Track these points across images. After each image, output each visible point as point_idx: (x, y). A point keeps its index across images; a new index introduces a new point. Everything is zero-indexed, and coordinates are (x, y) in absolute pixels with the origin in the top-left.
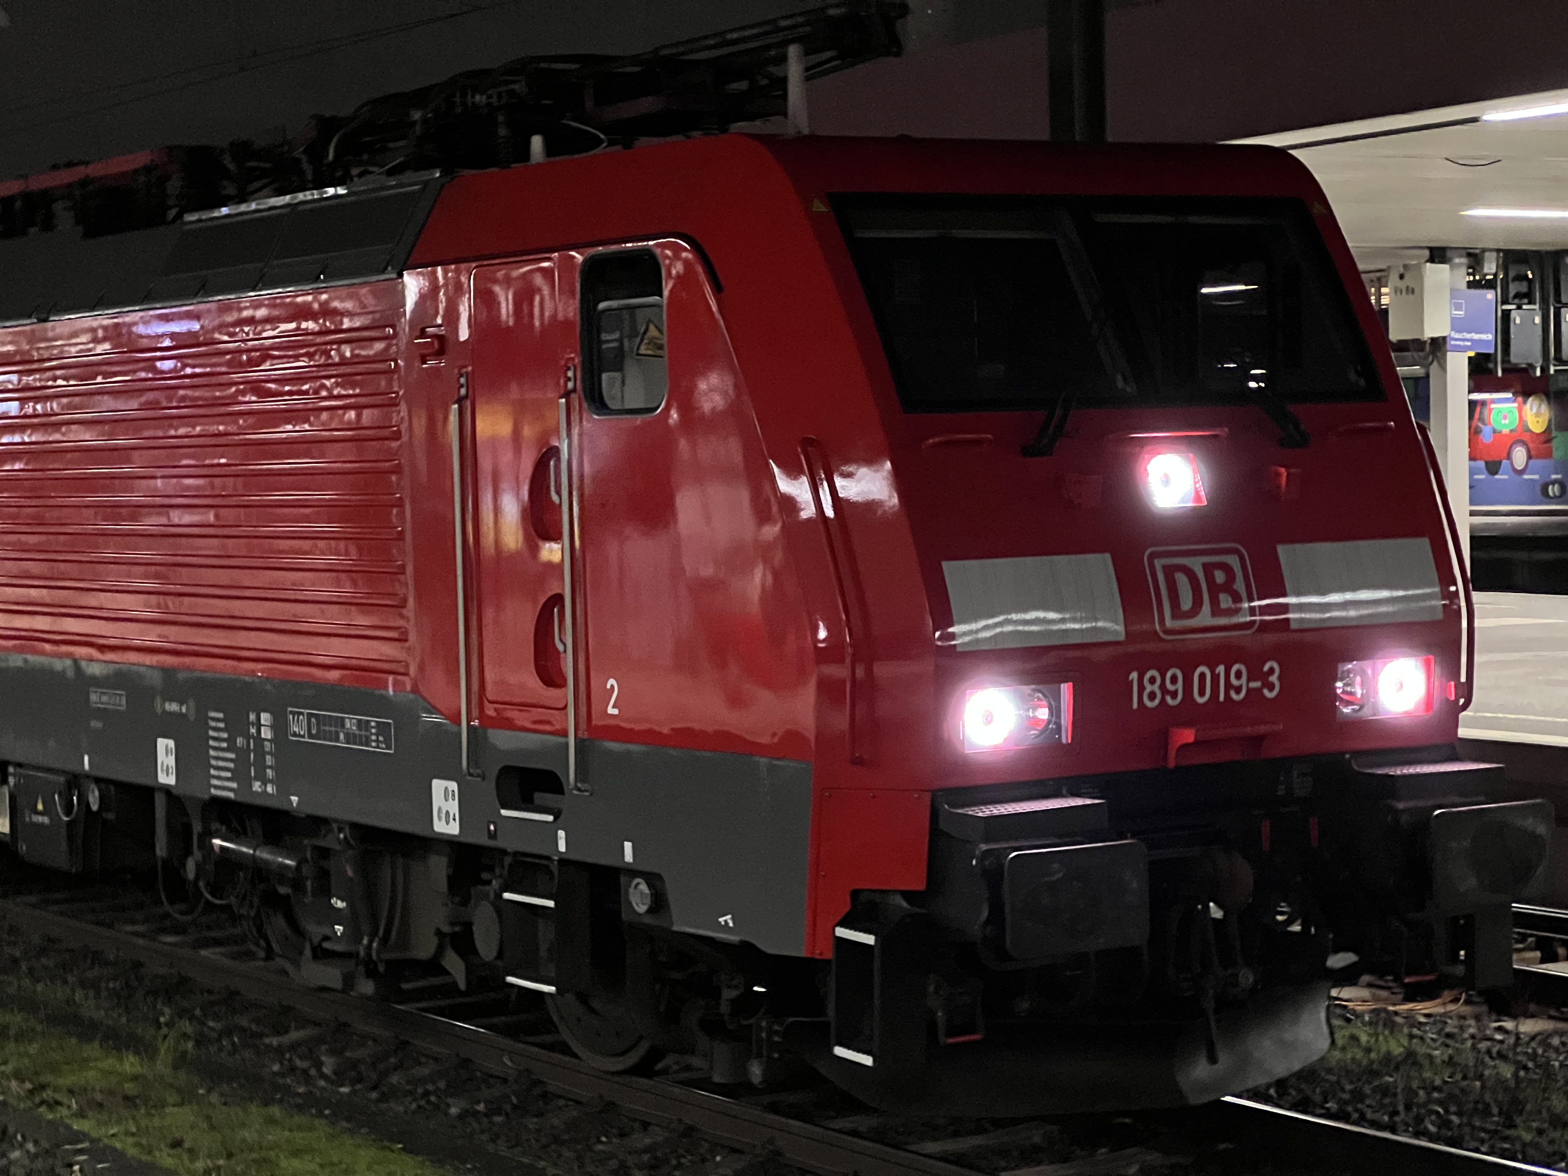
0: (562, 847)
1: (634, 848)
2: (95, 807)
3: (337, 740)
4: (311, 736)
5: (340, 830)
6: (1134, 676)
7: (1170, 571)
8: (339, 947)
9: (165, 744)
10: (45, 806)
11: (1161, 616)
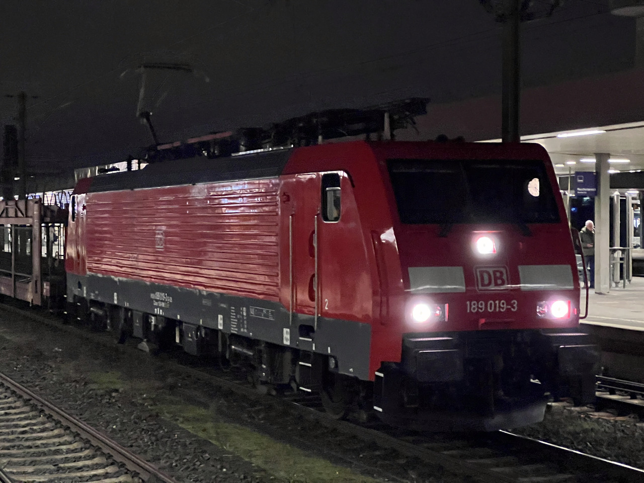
1: (331, 349)
2: (204, 336)
3: (261, 316)
4: (255, 315)
5: (263, 343)
6: (468, 303)
7: (482, 273)
8: (264, 380)
9: (220, 317)
10: (191, 335)
11: (478, 286)
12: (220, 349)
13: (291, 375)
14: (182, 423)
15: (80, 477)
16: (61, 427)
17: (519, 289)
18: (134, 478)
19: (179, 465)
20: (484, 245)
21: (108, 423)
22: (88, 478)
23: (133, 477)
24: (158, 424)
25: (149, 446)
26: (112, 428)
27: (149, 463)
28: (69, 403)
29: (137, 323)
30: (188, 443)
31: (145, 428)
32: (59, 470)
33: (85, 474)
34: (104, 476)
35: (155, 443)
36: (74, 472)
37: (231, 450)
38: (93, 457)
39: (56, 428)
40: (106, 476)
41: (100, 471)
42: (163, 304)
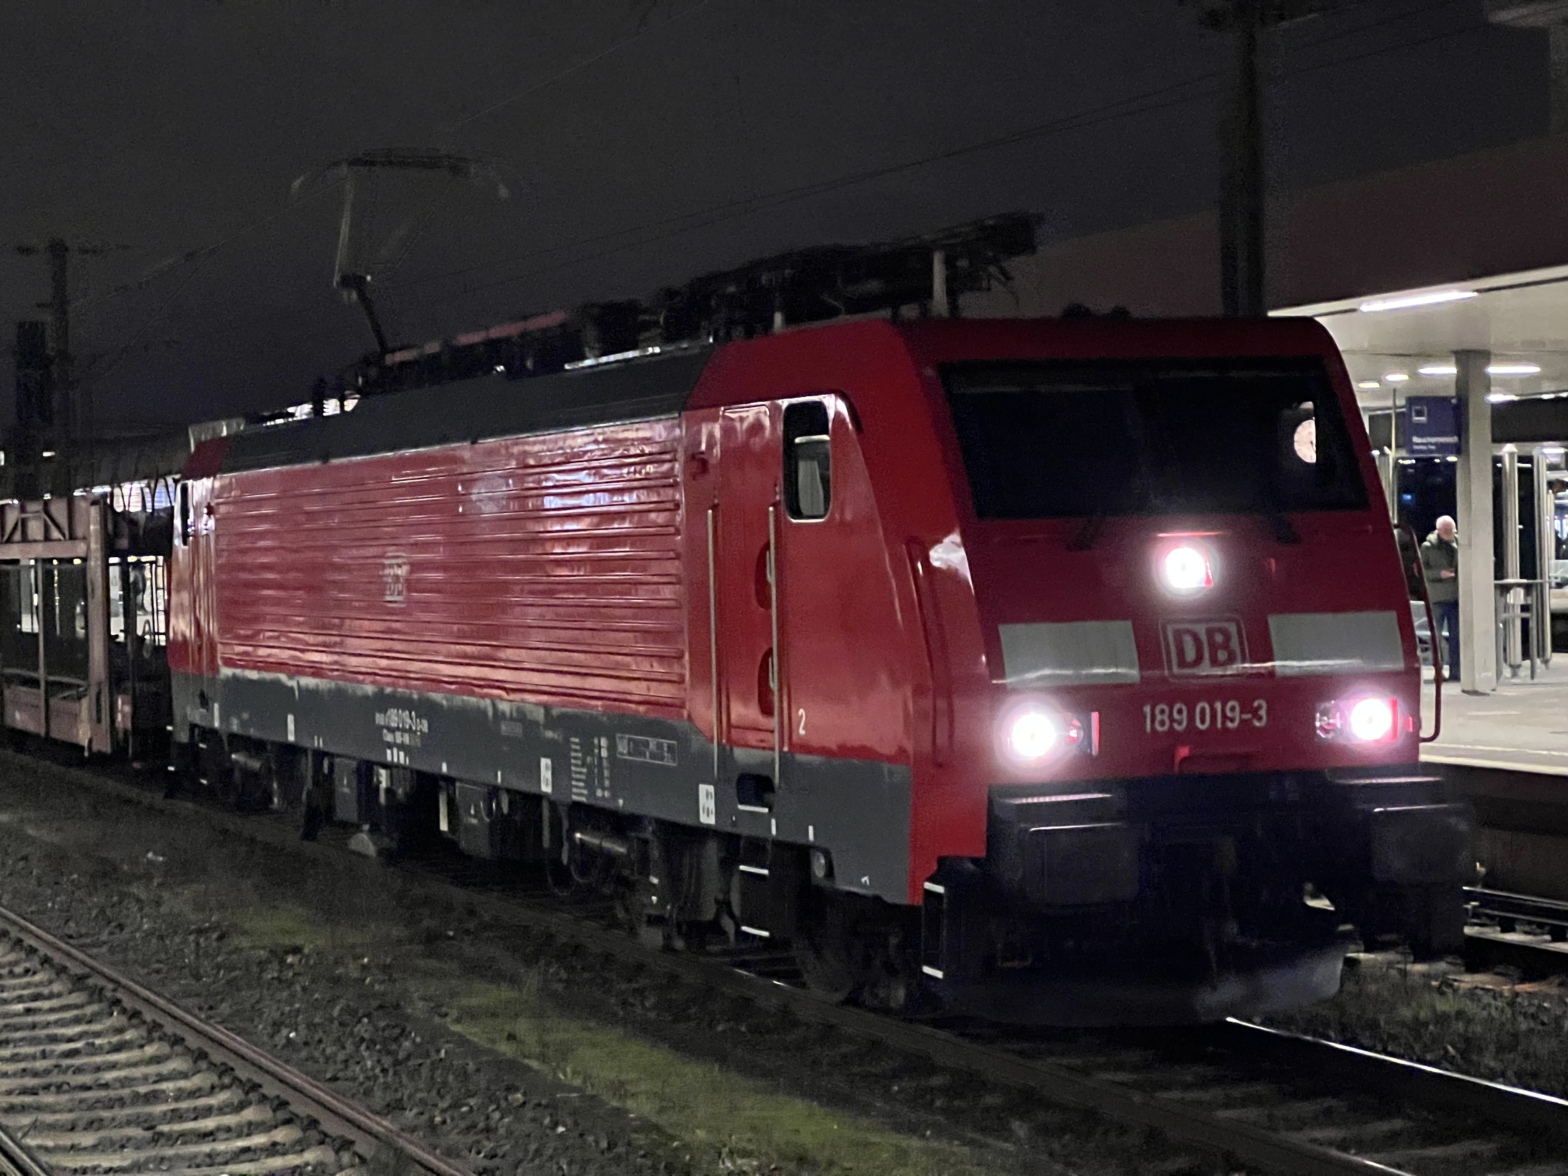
0: (774, 831)
1: (815, 829)
2: (505, 809)
3: (645, 757)
4: (629, 754)
5: (650, 823)
6: (1147, 709)
7: (1178, 635)
8: (653, 912)
9: (545, 762)
10: (475, 811)
11: (1170, 668)
12: (546, 843)
13: (721, 897)
14: (458, 1020)
15: (209, 1155)
16: (160, 1039)
17: (1271, 673)
18: (341, 1153)
19: (448, 1121)
20: (1184, 568)
21: (277, 1026)
22: (228, 1156)
23: (337, 1152)
24: (396, 1026)
25: (376, 1077)
26: (288, 1038)
27: (378, 1118)
28: (182, 982)
29: (345, 787)
30: (471, 1067)
31: (366, 1036)
32: (157, 1138)
33: (221, 1147)
34: (267, 1150)
35: (391, 1073)
36: (196, 1143)
37: (577, 1082)
38: (241, 1106)
39: (150, 1041)
40: (273, 1149)
41: (259, 1140)
42: (407, 739)
